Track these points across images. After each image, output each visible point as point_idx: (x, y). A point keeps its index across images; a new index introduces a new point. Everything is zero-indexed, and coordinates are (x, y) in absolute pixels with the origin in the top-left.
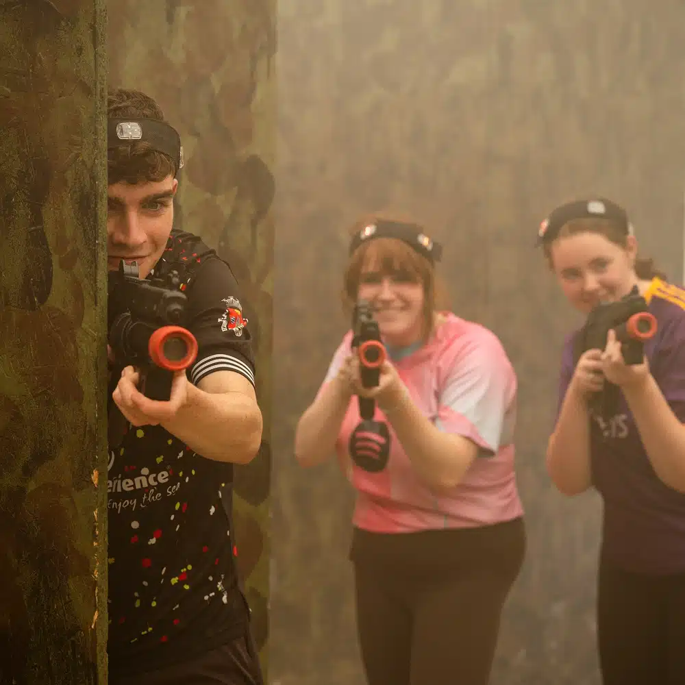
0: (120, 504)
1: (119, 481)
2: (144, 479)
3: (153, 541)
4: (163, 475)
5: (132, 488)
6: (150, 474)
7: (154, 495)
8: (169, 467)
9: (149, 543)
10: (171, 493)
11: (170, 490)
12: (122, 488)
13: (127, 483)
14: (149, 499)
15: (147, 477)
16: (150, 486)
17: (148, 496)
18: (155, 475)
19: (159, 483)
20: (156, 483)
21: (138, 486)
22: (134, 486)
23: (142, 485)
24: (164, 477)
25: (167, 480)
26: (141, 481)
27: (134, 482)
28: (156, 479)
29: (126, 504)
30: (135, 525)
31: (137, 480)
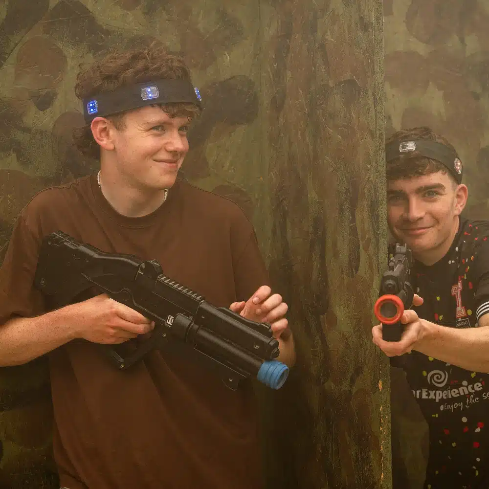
0: (452, 406)
1: (449, 391)
2: (465, 389)
3: (478, 430)
4: (477, 385)
5: (458, 395)
6: (468, 385)
7: (474, 398)
8: (481, 380)
9: (476, 431)
10: (486, 397)
11: (485, 395)
12: (452, 395)
13: (454, 392)
14: (471, 402)
15: (467, 387)
16: (470, 394)
17: (469, 400)
18: (472, 385)
19: (476, 391)
20: (473, 391)
21: (462, 394)
22: (459, 393)
23: (464, 393)
24: (478, 387)
25: (481, 388)
26: (463, 390)
27: (459, 391)
28: (473, 388)
29: (456, 405)
30: (464, 420)
31: (461, 389)
